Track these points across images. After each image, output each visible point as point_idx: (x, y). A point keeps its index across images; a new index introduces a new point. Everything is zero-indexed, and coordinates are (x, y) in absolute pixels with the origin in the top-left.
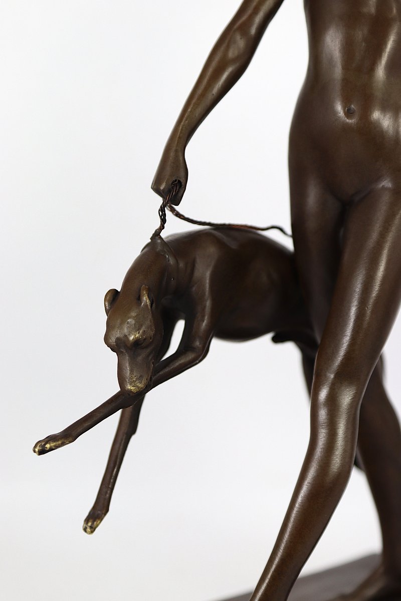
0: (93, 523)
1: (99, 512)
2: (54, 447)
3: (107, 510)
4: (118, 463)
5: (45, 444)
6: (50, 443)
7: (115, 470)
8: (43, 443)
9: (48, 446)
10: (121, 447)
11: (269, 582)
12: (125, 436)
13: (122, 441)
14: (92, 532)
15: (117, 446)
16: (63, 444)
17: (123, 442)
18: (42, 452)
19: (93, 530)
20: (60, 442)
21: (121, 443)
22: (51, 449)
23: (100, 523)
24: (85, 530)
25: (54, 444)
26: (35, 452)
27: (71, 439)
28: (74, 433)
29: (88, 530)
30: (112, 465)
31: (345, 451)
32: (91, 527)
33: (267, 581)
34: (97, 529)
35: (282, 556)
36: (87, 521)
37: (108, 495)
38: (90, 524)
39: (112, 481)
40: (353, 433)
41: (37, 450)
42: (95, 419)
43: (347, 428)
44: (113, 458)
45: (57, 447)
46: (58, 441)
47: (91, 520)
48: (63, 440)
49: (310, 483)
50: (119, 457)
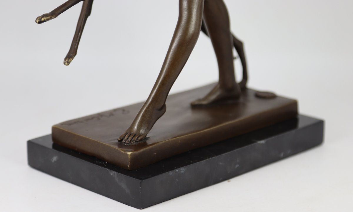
0: (68, 60)
1: (71, 55)
2: (46, 20)
3: (76, 54)
4: (81, 30)
5: (41, 18)
6: (44, 18)
7: (80, 33)
8: (40, 18)
9: (43, 19)
10: (83, 22)
11: (158, 89)
12: (85, 16)
13: (83, 18)
14: (68, 64)
15: (81, 21)
16: (51, 19)
17: (83, 20)
18: (40, 22)
19: (68, 63)
20: (49, 17)
21: (82, 20)
22: (44, 21)
23: (72, 60)
24: (64, 63)
25: (46, 18)
26: (36, 22)
27: (55, 16)
28: (57, 13)
29: (66, 63)
30: (78, 31)
31: (196, 23)
32: (68, 62)
33: (157, 88)
34: (70, 63)
35: (164, 76)
36: (65, 59)
37: (76, 46)
38: (67, 61)
39: (78, 39)
40: (201, 14)
41: (37, 21)
42: (67, 6)
43: (197, 11)
44: (79, 28)
45: (48, 20)
46: (48, 16)
47: (67, 59)
48: (51, 16)
49: (178, 39)
50: (82, 27)
